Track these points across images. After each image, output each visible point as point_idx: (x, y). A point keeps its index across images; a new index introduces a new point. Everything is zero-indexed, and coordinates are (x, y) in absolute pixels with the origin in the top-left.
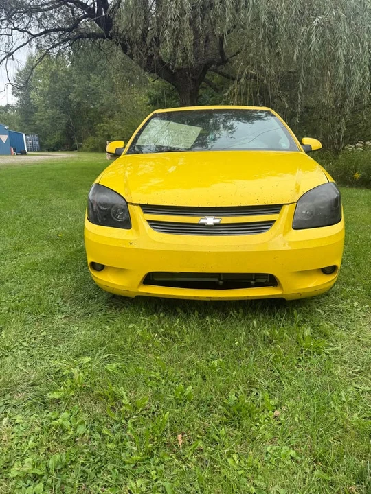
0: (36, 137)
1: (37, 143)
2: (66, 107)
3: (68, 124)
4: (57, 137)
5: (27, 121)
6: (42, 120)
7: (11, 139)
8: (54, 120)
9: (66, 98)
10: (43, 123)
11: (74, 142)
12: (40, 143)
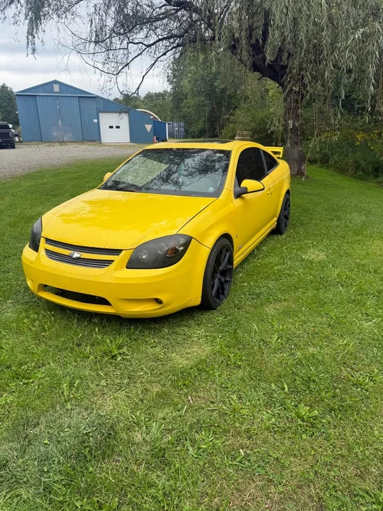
0: (183, 124)
1: (183, 130)
2: (211, 93)
3: (212, 111)
4: (200, 125)
5: (178, 108)
6: (189, 107)
7: (154, 128)
8: (199, 107)
9: (212, 85)
10: (190, 110)
11: (216, 129)
12: (185, 129)
